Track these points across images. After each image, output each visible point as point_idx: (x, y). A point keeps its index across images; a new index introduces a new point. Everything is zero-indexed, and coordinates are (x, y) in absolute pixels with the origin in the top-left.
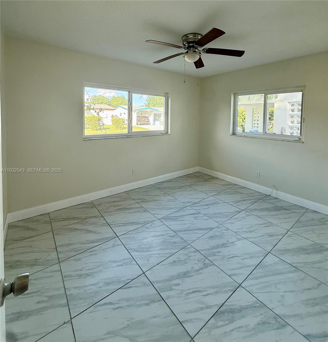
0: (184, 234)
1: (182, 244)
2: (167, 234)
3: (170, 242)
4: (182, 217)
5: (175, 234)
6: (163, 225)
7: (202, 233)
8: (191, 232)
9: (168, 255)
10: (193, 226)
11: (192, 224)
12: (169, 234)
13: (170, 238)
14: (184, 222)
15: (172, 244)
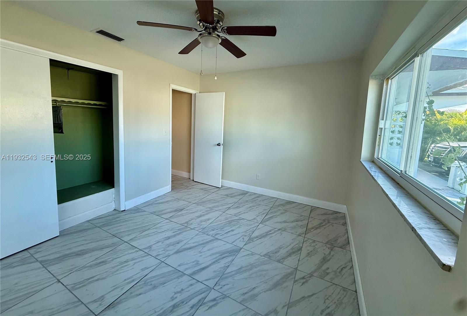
0: (207, 239)
1: (206, 230)
2: (223, 235)
3: (217, 230)
4: (215, 260)
5: (216, 237)
6: (232, 243)
7: (188, 244)
8: (201, 243)
9: (214, 222)
10: (199, 250)
11: (201, 253)
12: (221, 235)
13: (218, 232)
14: (211, 252)
15: (215, 229)
